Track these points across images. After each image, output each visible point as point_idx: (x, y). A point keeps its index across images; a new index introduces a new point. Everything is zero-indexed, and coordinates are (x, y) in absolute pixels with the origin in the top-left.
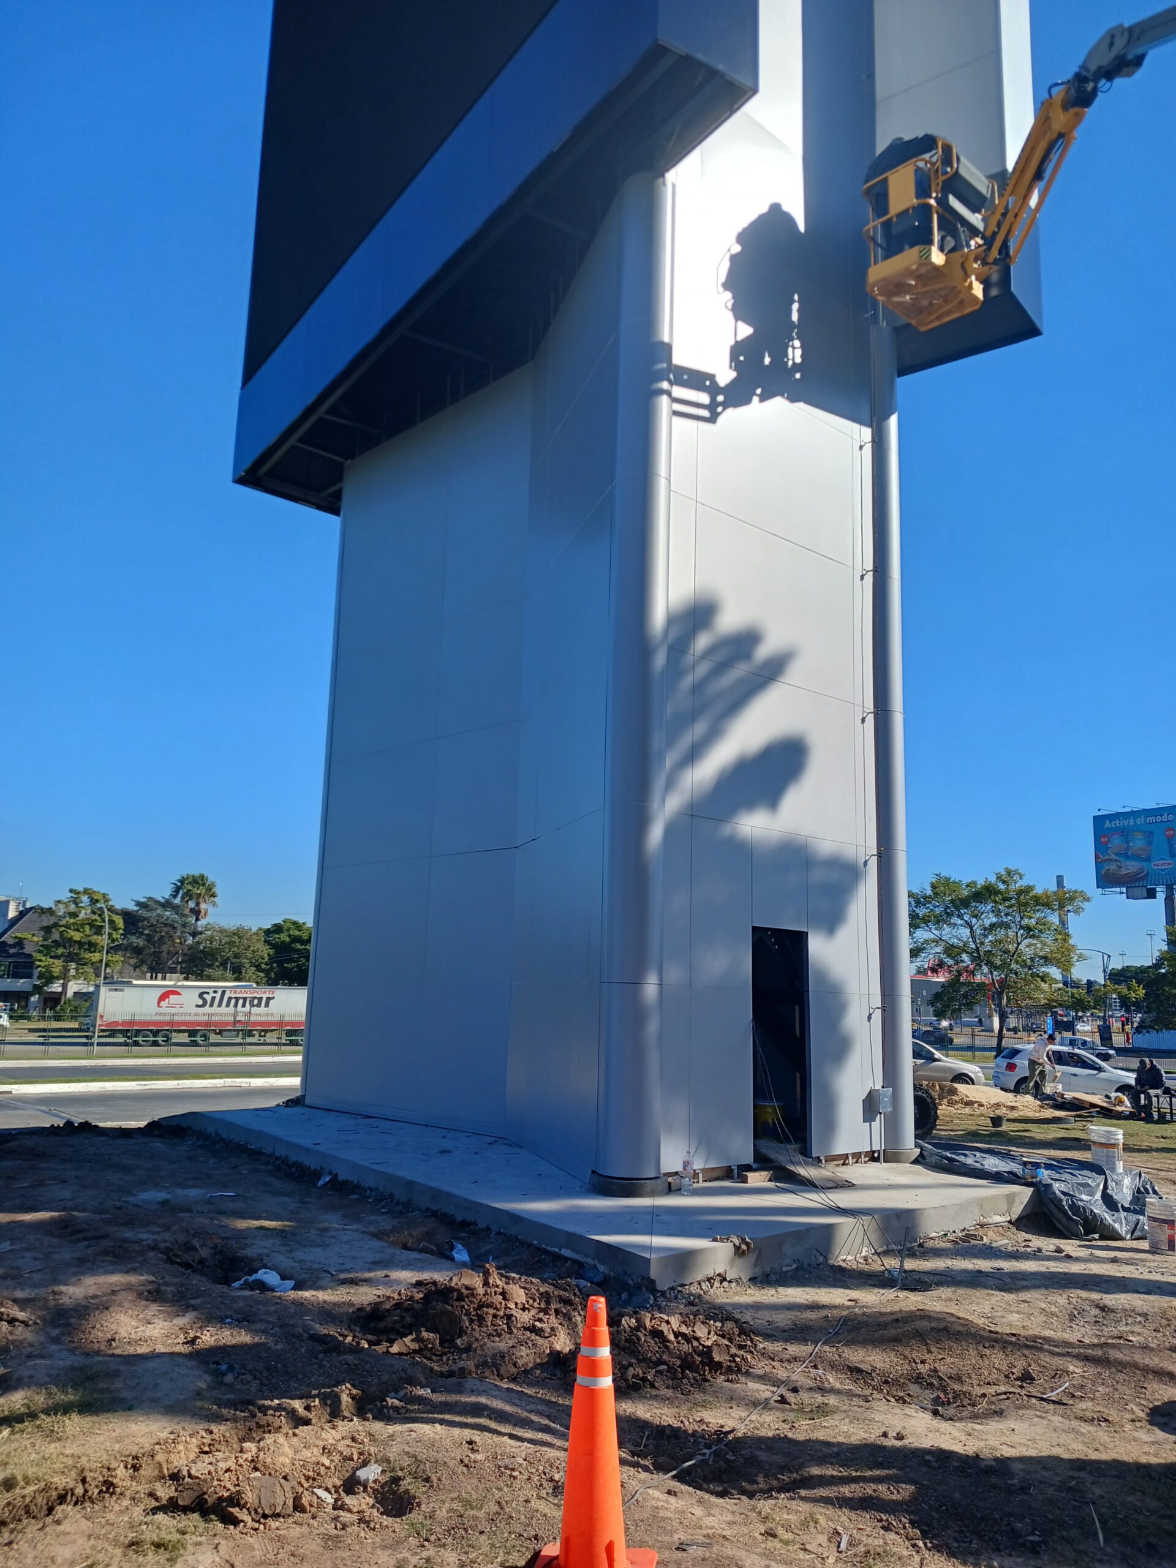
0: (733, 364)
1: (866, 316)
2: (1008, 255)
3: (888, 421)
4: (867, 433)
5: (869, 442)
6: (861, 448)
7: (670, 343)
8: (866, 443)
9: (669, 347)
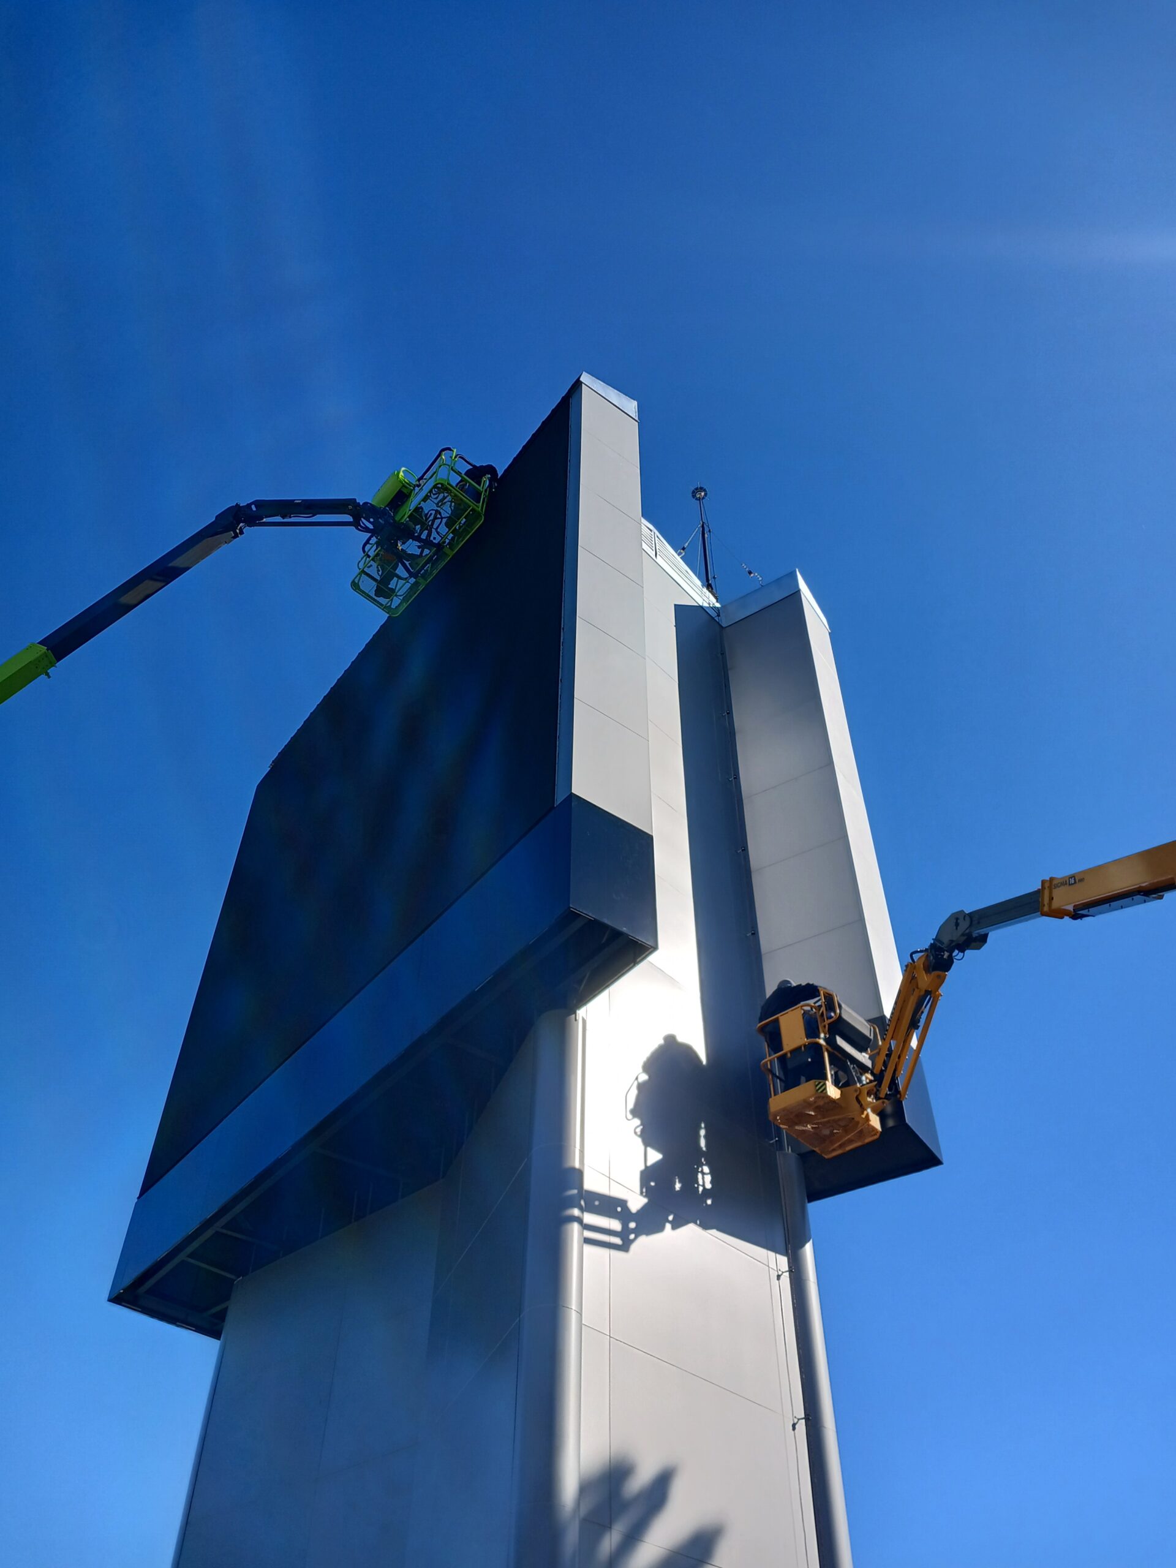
0: (644, 1190)
1: (772, 1142)
2: (897, 1092)
3: (803, 1249)
4: (783, 1262)
5: (786, 1272)
6: (779, 1277)
7: (581, 1168)
8: (783, 1272)
9: (580, 1173)
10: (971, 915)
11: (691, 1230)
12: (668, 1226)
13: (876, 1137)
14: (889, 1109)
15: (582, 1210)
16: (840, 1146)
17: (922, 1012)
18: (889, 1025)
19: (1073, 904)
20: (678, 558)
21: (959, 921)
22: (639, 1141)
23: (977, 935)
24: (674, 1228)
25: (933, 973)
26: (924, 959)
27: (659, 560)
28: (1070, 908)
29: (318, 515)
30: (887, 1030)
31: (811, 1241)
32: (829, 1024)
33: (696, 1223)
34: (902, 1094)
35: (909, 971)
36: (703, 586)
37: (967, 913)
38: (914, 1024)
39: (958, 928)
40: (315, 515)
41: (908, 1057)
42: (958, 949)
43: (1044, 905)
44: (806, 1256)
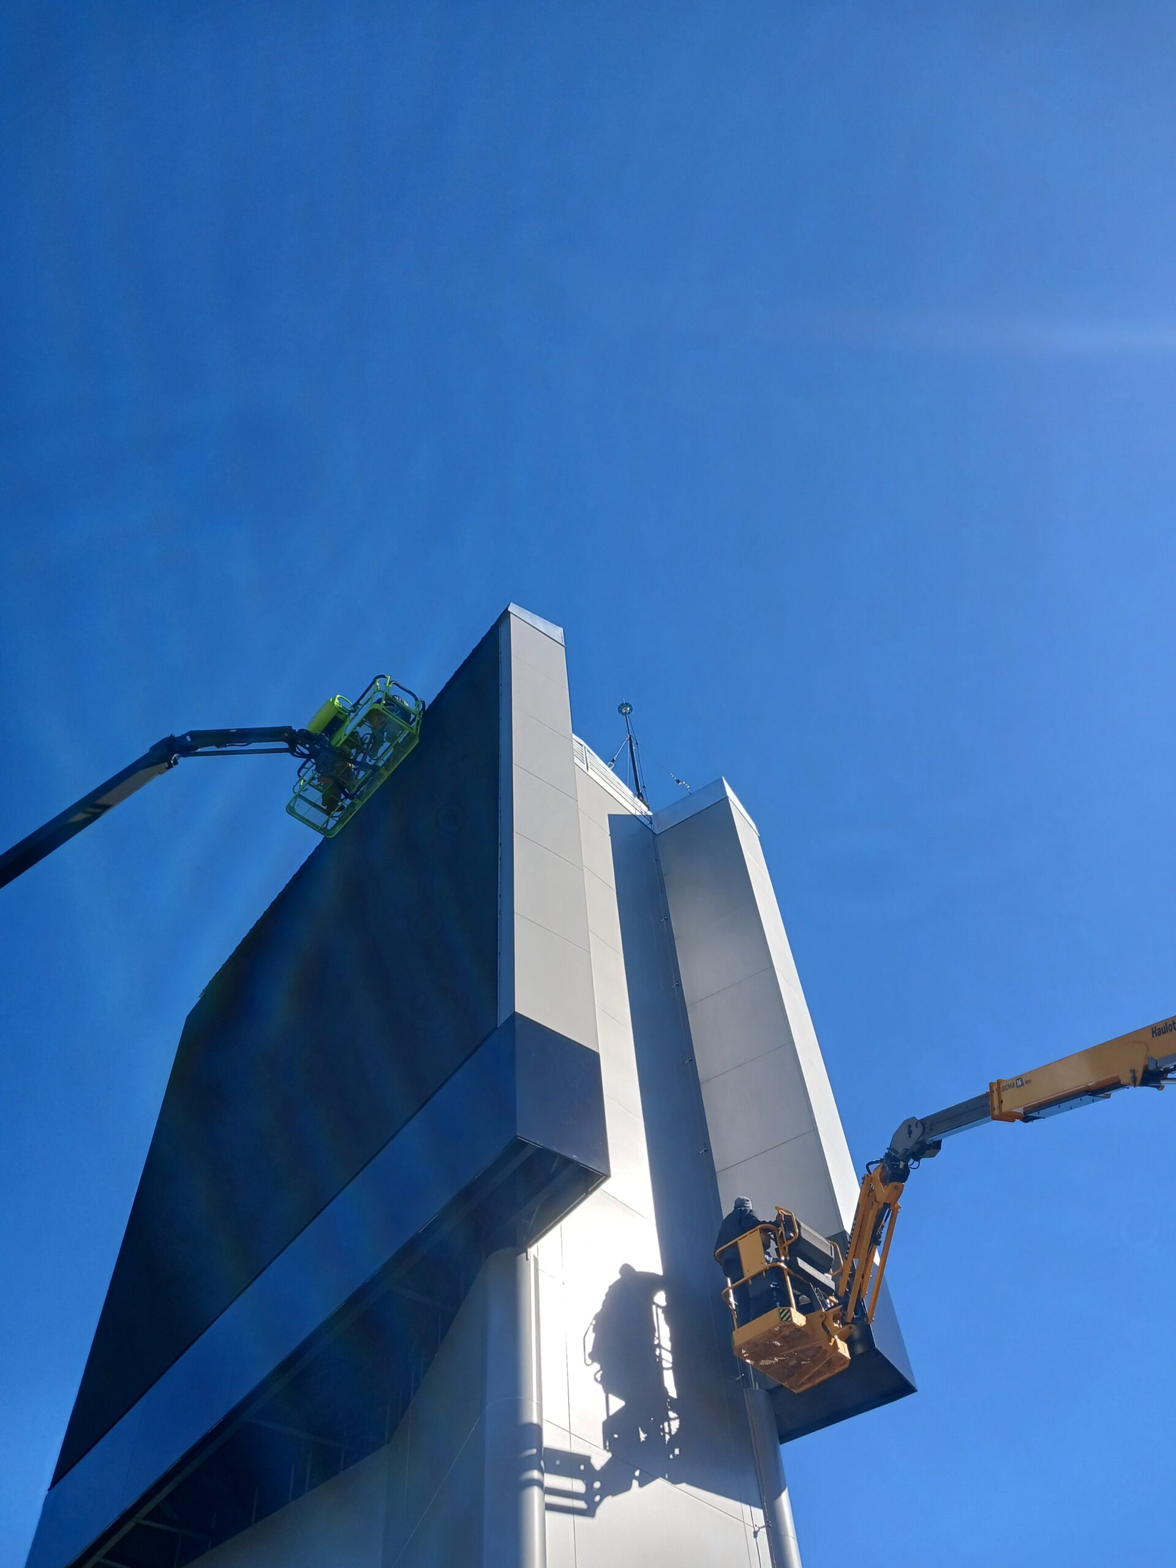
0: (607, 1444)
1: (737, 1379)
3: (780, 1498)
4: (759, 1514)
5: (763, 1527)
6: (755, 1534)
7: (540, 1423)
8: (760, 1528)
9: (538, 1429)
10: (922, 1121)
11: (660, 1485)
12: (635, 1483)
13: (846, 1366)
14: (856, 1334)
15: (542, 1472)
16: (810, 1379)
17: (883, 1227)
18: (850, 1243)
19: (1023, 1107)
20: (609, 770)
21: (911, 1129)
22: (599, 1388)
23: (931, 1142)
24: (641, 1485)
25: (891, 1184)
26: (879, 1170)
27: (591, 773)
28: (1021, 1110)
29: (253, 744)
30: (848, 1249)
31: (787, 1490)
32: (789, 1246)
33: (664, 1478)
34: (869, 1318)
35: (866, 1182)
36: (634, 795)
37: (919, 1119)
38: (875, 1240)
39: (912, 1135)
40: (250, 743)
41: (872, 1276)
42: (912, 1158)
43: (994, 1109)
44: (783, 1508)
